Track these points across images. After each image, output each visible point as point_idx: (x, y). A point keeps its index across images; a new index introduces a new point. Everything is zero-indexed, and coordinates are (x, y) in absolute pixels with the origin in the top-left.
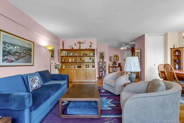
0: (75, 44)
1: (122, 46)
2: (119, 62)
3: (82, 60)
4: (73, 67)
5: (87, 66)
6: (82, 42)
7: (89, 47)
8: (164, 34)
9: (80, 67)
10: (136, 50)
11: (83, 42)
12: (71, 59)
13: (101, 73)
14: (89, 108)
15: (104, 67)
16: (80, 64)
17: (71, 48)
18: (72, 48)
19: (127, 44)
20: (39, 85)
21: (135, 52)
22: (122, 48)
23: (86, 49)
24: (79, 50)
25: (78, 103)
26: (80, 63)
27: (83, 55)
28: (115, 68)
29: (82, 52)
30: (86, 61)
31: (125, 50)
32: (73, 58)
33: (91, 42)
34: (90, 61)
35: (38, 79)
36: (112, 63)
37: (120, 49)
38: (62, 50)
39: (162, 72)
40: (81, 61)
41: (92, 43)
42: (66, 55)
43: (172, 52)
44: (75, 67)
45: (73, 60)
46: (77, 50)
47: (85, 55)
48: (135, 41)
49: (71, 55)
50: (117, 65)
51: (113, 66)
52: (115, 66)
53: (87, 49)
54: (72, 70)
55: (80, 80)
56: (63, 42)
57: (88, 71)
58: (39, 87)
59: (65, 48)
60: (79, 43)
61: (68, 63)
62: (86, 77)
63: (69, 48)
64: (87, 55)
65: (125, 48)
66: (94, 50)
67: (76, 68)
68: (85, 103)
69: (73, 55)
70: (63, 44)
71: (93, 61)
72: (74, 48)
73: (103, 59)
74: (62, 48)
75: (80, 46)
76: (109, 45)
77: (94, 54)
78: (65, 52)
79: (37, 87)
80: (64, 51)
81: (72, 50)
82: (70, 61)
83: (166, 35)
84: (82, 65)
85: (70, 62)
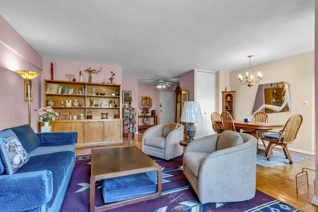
0: (80, 72)
1: (159, 84)
2: (152, 109)
3: (95, 103)
4: (75, 117)
5: (105, 116)
6: (95, 70)
7: (109, 81)
8: (215, 72)
9: (89, 117)
10: (183, 91)
11: (98, 70)
12: (70, 101)
13: (126, 128)
14: (142, 185)
15: (131, 117)
16: (91, 112)
17: (72, 80)
18: (74, 80)
19: (166, 81)
20: (25, 158)
21: (181, 94)
22: (159, 87)
23: (103, 83)
24: (87, 84)
25: (119, 181)
26: (91, 110)
27: (97, 94)
28: (146, 119)
29: (94, 89)
30: (103, 107)
31: (163, 90)
32: (76, 100)
33: (112, 72)
34: (111, 107)
35: (20, 144)
36: (142, 111)
37: (156, 88)
38: (48, 82)
39: (217, 122)
40: (92, 107)
41: (114, 75)
42: (59, 93)
43: (224, 96)
44: (79, 118)
45: (76, 104)
46: (84, 84)
47: (101, 94)
48: (179, 77)
49: (70, 94)
50: (150, 114)
51: (143, 115)
52: (146, 115)
53: (106, 84)
54: (74, 124)
55: (90, 142)
56: (52, 65)
57: (106, 125)
58: (25, 161)
59: (55, 79)
60: (90, 71)
61: (63, 110)
62: (104, 137)
63: (66, 80)
64: (104, 94)
65: (164, 87)
66: (119, 87)
67: (83, 119)
68: (131, 180)
69: (74, 94)
70: (52, 69)
71: (116, 106)
72: (77, 81)
73: (130, 104)
74: (49, 78)
75: (90, 77)
76: (138, 80)
77: (117, 93)
78: (56, 86)
79: (23, 161)
80: (53, 84)
81: (74, 83)
82: (69, 105)
83: (217, 74)
84: (93, 114)
85: (68, 107)
